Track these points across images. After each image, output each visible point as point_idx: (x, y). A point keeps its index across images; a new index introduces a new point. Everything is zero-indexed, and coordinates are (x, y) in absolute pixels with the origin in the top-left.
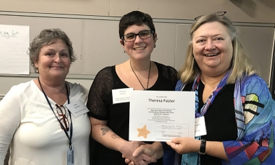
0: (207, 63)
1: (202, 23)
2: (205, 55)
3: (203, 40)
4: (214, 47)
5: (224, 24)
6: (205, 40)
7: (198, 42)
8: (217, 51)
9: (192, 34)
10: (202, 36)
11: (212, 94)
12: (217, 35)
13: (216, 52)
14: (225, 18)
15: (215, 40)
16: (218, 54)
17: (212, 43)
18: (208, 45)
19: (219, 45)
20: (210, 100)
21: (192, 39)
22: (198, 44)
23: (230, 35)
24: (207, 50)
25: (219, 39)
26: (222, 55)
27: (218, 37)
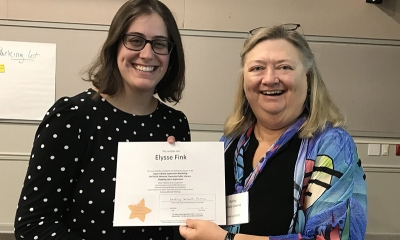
0: (264, 105)
1: (260, 41)
2: (262, 92)
3: (259, 68)
4: (277, 81)
5: (295, 44)
6: (264, 68)
7: (251, 70)
8: (281, 88)
9: (243, 56)
10: (258, 61)
11: (265, 156)
12: (282, 61)
13: (280, 90)
14: (296, 35)
15: (278, 68)
16: (283, 92)
17: (273, 73)
18: (268, 77)
19: (285, 77)
20: (261, 165)
21: (243, 65)
22: (252, 73)
23: (304, 64)
24: (265, 84)
25: (285, 68)
26: (289, 93)
27: (284, 64)
